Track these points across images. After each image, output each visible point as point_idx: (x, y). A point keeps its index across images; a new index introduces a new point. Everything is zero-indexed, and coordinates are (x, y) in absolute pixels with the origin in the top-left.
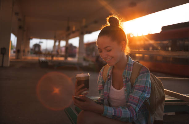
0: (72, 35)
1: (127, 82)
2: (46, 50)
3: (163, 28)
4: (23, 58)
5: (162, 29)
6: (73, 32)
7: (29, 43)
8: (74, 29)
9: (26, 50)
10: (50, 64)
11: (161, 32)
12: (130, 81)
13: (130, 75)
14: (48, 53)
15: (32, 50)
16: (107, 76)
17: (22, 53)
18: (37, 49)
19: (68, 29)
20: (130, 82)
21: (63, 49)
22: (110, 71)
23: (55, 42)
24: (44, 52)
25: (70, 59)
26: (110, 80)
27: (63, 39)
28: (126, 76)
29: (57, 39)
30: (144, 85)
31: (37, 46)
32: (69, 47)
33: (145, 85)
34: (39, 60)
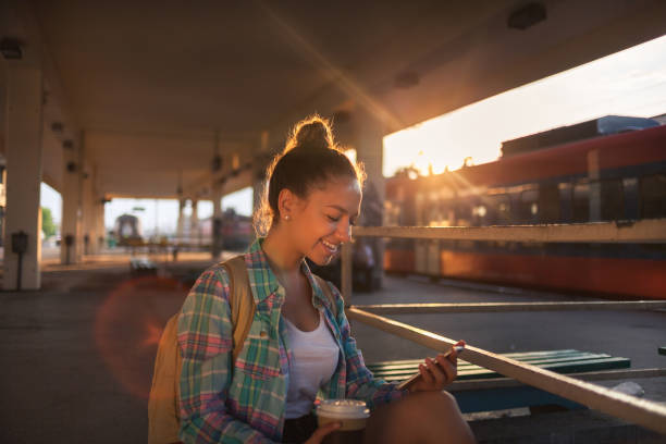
0: (231, 183)
2: (156, 233)
5: (502, 149)
6: (235, 174)
7: (101, 214)
8: (236, 164)
15: (112, 233)
18: (127, 231)
19: (217, 163)
23: (182, 205)
24: (147, 239)
25: (227, 256)
27: (205, 197)
31: (127, 220)
32: (225, 221)
34: (131, 264)
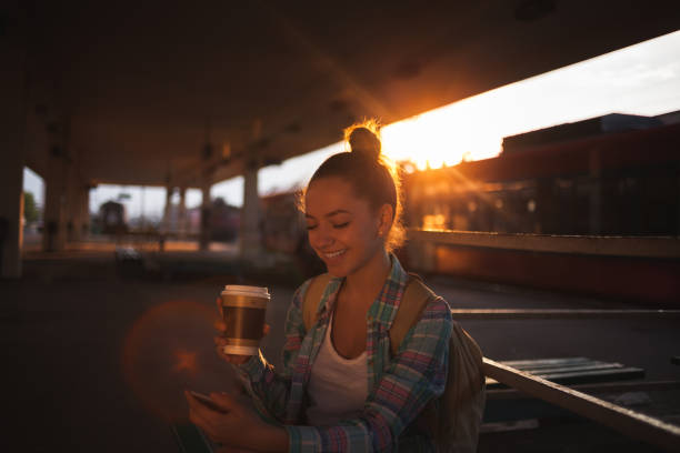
0: (221, 171)
1: (378, 336)
2: (142, 220)
3: (509, 143)
4: (67, 247)
5: (503, 145)
6: (226, 162)
7: (86, 199)
8: (227, 151)
9: (77, 222)
10: (149, 265)
12: (389, 336)
13: (392, 317)
14: (148, 230)
15: (96, 220)
17: (63, 234)
18: (112, 219)
19: (208, 151)
20: (386, 338)
21: (196, 217)
23: (170, 195)
24: (134, 228)
25: (216, 247)
26: (325, 326)
27: (195, 186)
28: (378, 320)
29: (174, 183)
30: (431, 355)
31: (113, 208)
32: (214, 211)
34: (116, 253)
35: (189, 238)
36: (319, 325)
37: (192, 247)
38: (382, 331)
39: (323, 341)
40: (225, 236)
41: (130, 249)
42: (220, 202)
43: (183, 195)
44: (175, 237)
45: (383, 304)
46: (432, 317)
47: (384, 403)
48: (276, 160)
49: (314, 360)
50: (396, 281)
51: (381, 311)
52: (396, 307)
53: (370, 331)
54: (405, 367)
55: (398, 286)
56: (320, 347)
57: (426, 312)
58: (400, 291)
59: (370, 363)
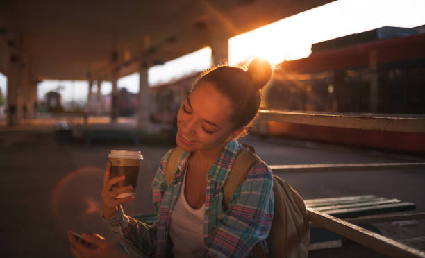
0: (124, 70)
1: (214, 191)
2: (73, 103)
3: (316, 47)
4: (23, 122)
5: (312, 49)
6: (127, 64)
7: (35, 90)
8: (127, 57)
9: (30, 106)
10: (76, 134)
11: (311, 56)
12: (223, 191)
13: (225, 179)
14: (76, 110)
15: (43, 104)
16: (175, 172)
17: (20, 113)
18: (53, 103)
19: (115, 56)
20: (221, 194)
21: (108, 101)
22: (183, 161)
23: (91, 86)
24: (67, 108)
25: (122, 121)
26: (180, 183)
27: (107, 79)
28: (214, 179)
29: (94, 78)
30: (256, 208)
31: (54, 95)
32: (120, 97)
33: (258, 207)
34: (54, 126)
35: (104, 114)
36: (176, 183)
37: (106, 120)
38: (217, 188)
39: (179, 195)
40: (127, 113)
41: (64, 123)
42: (124, 91)
43: (99, 86)
44: (94, 114)
45: (219, 167)
46: (255, 177)
47: (219, 249)
48: (160, 62)
49: (173, 210)
50: (230, 150)
51: (217, 172)
52: (229, 170)
53: (209, 187)
54: (235, 219)
55: (232, 154)
56: (177, 198)
57: (250, 173)
58: (233, 158)
59: (207, 212)
